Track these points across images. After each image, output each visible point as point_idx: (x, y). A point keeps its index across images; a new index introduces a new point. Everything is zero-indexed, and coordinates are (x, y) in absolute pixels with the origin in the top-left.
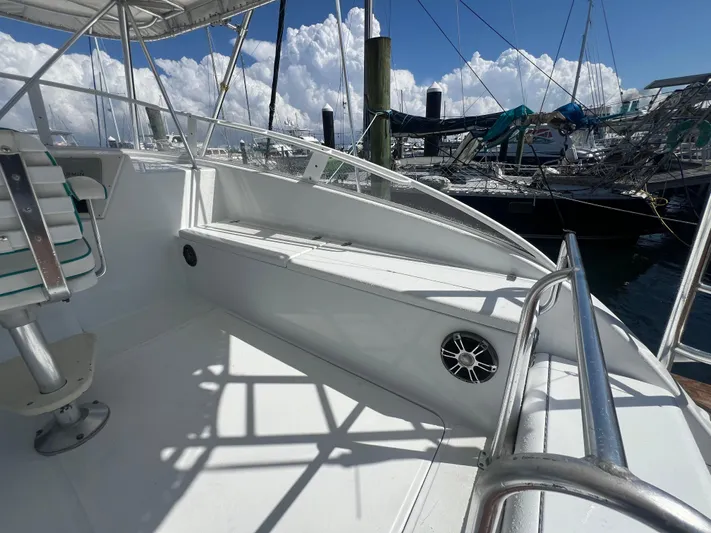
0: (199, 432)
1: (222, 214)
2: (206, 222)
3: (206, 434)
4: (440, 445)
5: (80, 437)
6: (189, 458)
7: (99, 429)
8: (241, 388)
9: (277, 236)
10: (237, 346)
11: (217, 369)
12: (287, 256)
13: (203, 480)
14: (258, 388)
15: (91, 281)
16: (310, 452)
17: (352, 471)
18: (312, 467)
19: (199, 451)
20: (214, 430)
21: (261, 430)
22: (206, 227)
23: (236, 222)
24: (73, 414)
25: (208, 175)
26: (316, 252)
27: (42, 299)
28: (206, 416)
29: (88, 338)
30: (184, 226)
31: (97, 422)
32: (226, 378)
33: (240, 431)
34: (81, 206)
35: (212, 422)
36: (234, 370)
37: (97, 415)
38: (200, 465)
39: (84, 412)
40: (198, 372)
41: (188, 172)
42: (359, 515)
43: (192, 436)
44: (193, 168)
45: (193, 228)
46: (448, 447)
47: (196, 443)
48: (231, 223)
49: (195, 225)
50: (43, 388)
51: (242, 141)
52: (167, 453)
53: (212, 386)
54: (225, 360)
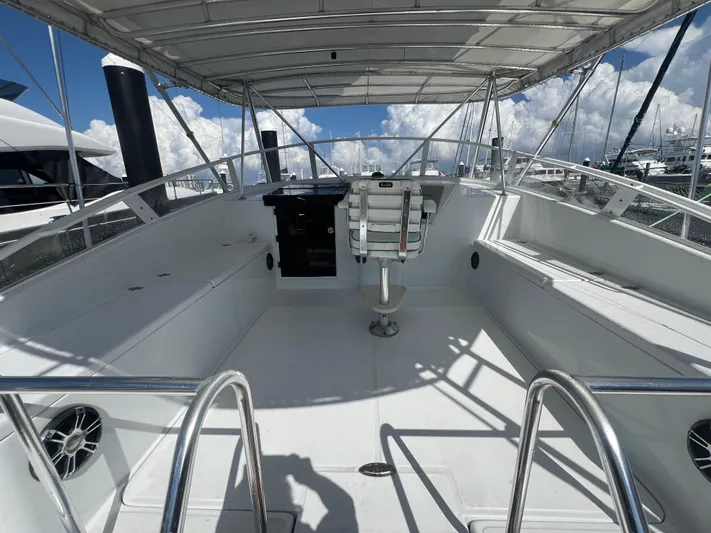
0: (438, 367)
1: (513, 234)
2: (498, 238)
3: (440, 371)
5: (385, 334)
6: (427, 375)
7: (393, 335)
8: (474, 362)
9: (553, 262)
10: (483, 336)
11: (464, 343)
12: (550, 279)
13: (429, 388)
14: (485, 369)
15: (414, 255)
16: (500, 426)
18: (494, 433)
19: (433, 376)
20: (446, 371)
21: (473, 390)
22: (496, 242)
23: (523, 243)
24: (385, 321)
25: (513, 200)
26: (586, 284)
27: (395, 257)
28: (444, 362)
29: (404, 289)
30: (480, 238)
31: (392, 332)
32: (466, 351)
33: (461, 382)
34: (424, 216)
35: (447, 367)
36: (474, 349)
37: (393, 328)
38: (431, 382)
39: (389, 324)
40: (451, 338)
41: (498, 197)
43: (433, 367)
44: (501, 195)
45: (486, 241)
47: (434, 371)
48: (518, 242)
49: (489, 239)
51: (588, 159)
52: (419, 366)
53: (456, 350)
54: (471, 341)
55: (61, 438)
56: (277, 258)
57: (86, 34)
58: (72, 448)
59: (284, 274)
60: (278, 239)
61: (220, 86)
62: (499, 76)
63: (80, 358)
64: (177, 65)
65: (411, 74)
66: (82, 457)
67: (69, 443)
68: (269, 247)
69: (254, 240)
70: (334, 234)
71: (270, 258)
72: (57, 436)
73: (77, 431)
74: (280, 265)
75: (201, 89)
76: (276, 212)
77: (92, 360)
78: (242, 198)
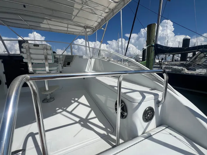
2: (91, 70)
3: (65, 109)
4: (108, 135)
5: (48, 102)
8: (77, 104)
11: (76, 99)
13: (59, 115)
17: (82, 128)
18: (76, 123)
19: (61, 111)
20: (66, 109)
30: (86, 70)
32: (77, 101)
33: (70, 111)
35: (67, 107)
40: (73, 99)
42: (74, 136)
43: (62, 108)
44: (90, 59)
46: (110, 137)
49: (88, 71)
52: (57, 109)
53: (73, 101)
54: (79, 98)
62: (87, 28)
65: (61, 22)
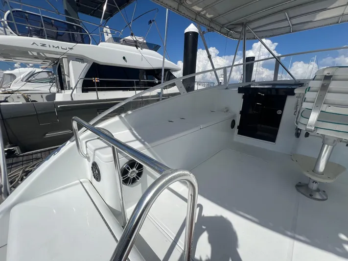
5: (311, 195)
24: (314, 186)
37: (320, 195)
39: (318, 190)
50: (314, 170)
55: (129, 170)
56: (237, 123)
57: (178, 10)
58: (132, 175)
59: (239, 133)
60: (241, 113)
61: (230, 29)
63: (143, 140)
64: (211, 20)
66: (134, 181)
67: (131, 173)
68: (235, 116)
69: (227, 111)
70: (281, 115)
71: (233, 122)
72: (128, 168)
73: (134, 169)
74: (238, 127)
75: (220, 32)
76: (244, 97)
77: (146, 143)
78: (227, 88)
